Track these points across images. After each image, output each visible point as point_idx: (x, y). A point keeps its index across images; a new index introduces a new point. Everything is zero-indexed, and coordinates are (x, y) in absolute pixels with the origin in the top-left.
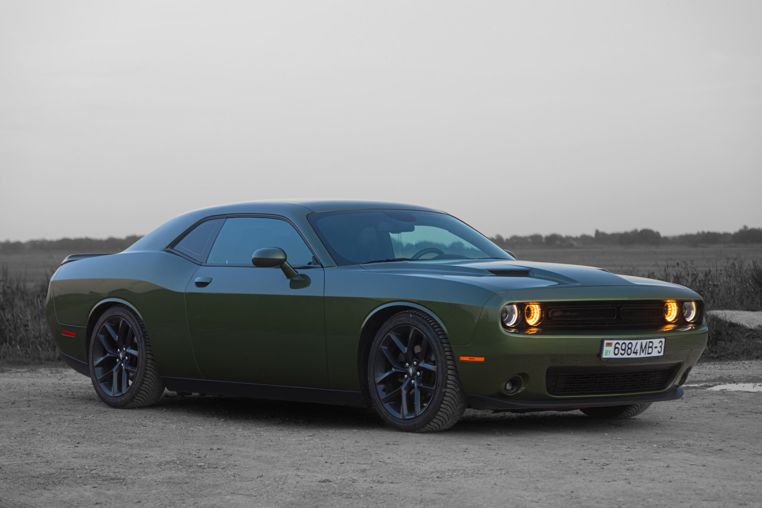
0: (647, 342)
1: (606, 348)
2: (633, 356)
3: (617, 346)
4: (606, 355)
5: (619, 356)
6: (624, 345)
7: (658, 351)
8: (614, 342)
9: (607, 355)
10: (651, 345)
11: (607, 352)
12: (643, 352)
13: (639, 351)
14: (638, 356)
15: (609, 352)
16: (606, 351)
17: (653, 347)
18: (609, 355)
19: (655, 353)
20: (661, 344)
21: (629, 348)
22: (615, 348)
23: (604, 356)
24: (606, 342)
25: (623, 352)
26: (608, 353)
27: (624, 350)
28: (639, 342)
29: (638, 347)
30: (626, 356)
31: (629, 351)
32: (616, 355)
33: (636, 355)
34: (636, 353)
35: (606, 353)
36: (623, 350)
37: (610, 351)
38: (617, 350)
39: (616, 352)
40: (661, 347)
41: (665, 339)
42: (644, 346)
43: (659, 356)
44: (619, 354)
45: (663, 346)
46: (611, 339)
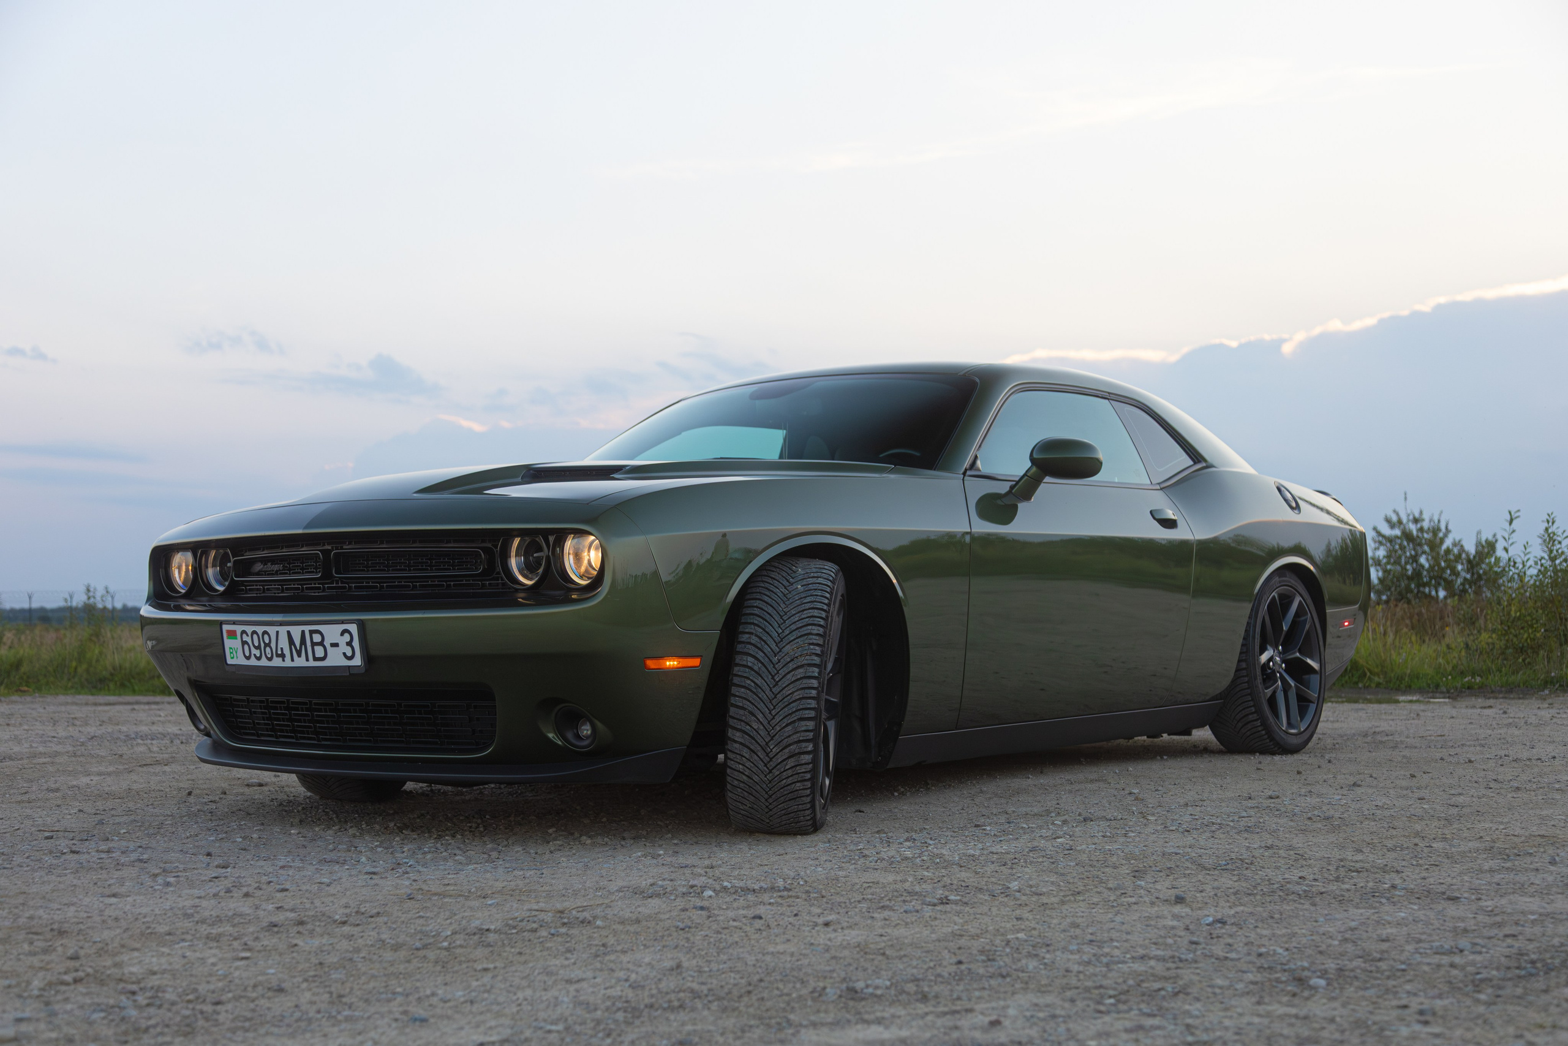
0: (303, 632)
1: (229, 643)
2: (277, 662)
3: (245, 638)
4: (231, 658)
5: (253, 662)
6: (255, 636)
7: (344, 654)
8: (239, 629)
9: (233, 658)
10: (317, 638)
11: (231, 650)
12: (299, 655)
13: (287, 652)
14: (288, 663)
15: (236, 653)
16: (230, 648)
17: (327, 643)
18: (237, 657)
19: (335, 659)
20: (347, 637)
21: (266, 645)
22: (244, 643)
23: (230, 661)
24: (225, 628)
25: (258, 653)
26: (234, 653)
27: (258, 648)
28: (283, 630)
29: (284, 643)
30: (264, 662)
31: (268, 650)
32: (248, 658)
33: (284, 660)
34: (283, 656)
35: (231, 653)
36: (256, 648)
37: (236, 650)
38: (246, 647)
39: (247, 654)
40: (349, 644)
41: (362, 626)
42: (297, 641)
43: (349, 667)
44: (253, 656)
45: (356, 644)
46: (234, 623)
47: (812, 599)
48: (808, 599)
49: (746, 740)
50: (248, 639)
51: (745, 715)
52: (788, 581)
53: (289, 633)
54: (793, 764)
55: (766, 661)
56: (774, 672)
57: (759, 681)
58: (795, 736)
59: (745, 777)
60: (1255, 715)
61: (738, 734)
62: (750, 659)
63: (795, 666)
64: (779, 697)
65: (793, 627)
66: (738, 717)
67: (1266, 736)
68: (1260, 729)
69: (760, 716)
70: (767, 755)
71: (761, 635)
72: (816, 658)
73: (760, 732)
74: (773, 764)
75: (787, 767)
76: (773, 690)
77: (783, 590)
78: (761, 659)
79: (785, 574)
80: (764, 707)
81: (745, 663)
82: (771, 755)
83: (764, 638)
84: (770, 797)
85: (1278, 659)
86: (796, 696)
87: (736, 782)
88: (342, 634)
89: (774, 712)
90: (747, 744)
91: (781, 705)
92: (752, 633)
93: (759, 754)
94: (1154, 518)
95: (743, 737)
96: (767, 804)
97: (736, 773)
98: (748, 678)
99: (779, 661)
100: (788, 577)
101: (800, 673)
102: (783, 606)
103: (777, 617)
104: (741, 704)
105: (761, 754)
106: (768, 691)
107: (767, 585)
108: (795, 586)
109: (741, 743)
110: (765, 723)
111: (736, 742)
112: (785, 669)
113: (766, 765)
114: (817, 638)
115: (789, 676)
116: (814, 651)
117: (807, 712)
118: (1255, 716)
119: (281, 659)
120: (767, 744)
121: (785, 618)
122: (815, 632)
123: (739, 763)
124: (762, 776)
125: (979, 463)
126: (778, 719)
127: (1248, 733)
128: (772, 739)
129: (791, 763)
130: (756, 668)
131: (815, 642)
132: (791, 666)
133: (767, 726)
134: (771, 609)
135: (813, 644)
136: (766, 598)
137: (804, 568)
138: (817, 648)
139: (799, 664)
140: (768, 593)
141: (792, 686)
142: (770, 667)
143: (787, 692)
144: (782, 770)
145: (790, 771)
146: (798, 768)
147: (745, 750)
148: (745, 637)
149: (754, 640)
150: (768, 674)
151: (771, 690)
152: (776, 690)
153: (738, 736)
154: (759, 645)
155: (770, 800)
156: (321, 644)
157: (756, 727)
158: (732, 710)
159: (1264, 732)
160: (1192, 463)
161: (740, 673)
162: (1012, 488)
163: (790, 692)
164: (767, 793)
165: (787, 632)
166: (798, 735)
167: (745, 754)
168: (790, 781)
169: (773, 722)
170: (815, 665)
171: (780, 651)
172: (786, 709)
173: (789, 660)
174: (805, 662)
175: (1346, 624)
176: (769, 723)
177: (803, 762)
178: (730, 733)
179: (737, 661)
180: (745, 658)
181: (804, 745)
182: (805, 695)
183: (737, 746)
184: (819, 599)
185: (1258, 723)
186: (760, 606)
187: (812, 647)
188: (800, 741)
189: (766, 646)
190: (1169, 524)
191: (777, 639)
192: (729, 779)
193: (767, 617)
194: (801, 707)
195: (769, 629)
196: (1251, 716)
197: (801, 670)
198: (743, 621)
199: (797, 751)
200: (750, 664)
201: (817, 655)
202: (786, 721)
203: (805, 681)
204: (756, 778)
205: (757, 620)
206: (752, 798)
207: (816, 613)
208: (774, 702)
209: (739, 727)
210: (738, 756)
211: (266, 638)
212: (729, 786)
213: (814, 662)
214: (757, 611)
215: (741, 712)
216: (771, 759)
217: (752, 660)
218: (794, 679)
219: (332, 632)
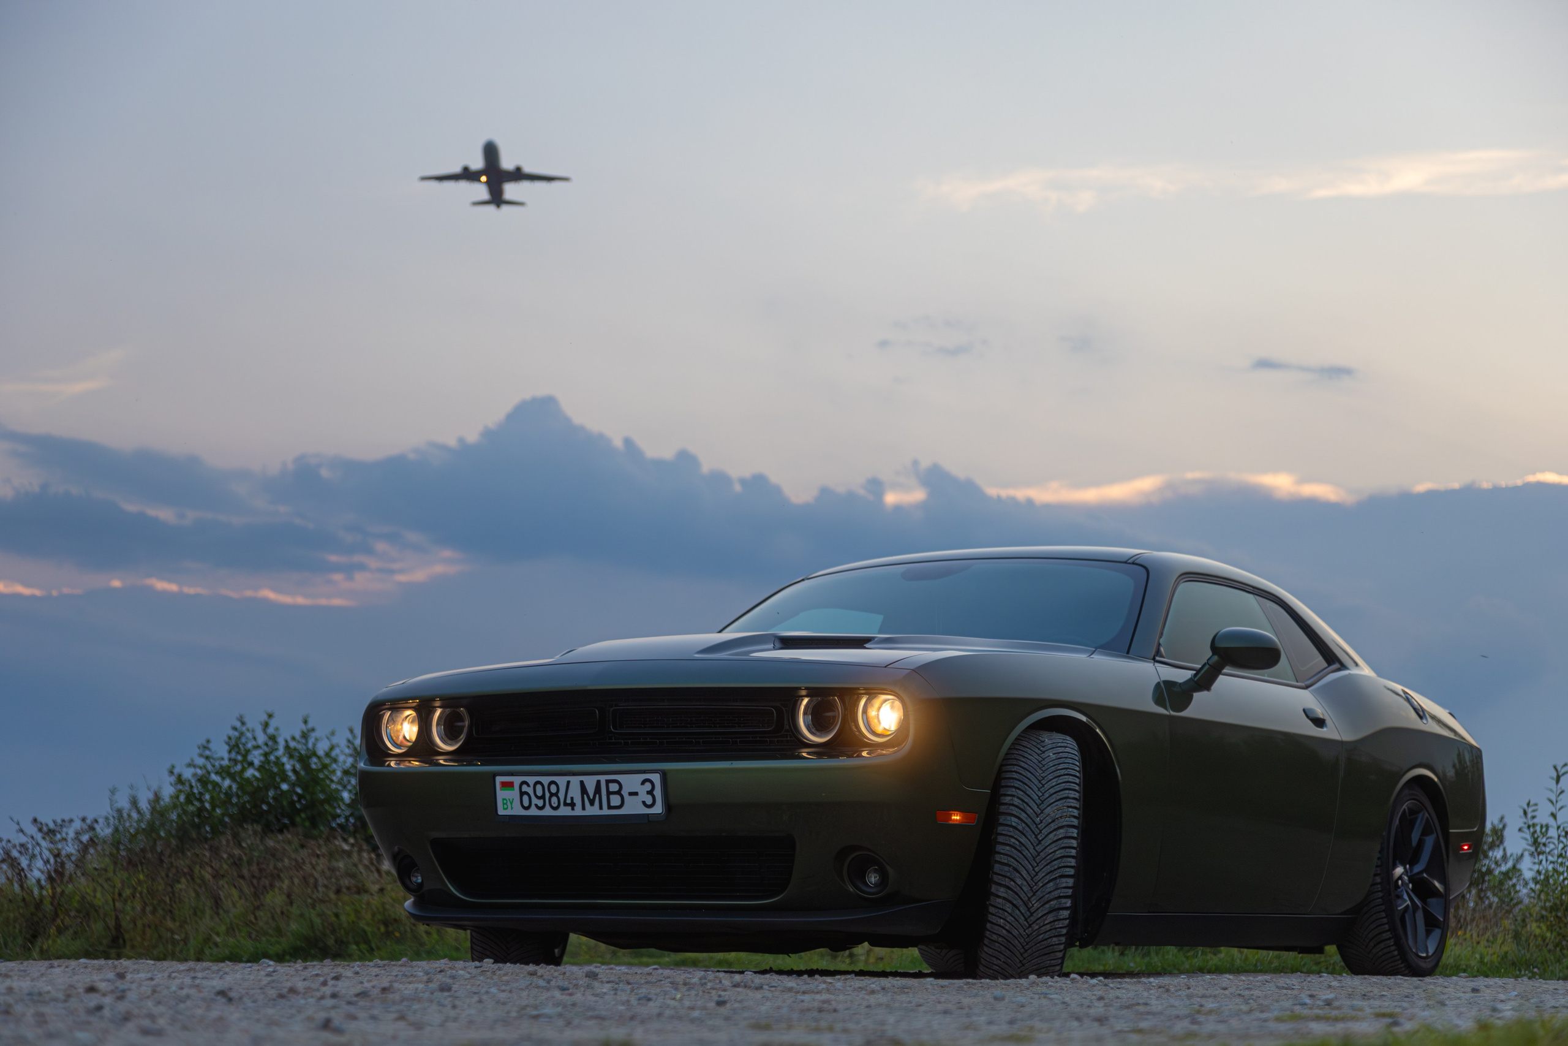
0: (599, 782)
1: (501, 794)
2: (564, 811)
3: (525, 788)
4: (504, 809)
5: (533, 812)
6: (539, 787)
7: (644, 803)
8: (517, 780)
9: (507, 809)
10: (614, 787)
11: (505, 801)
12: (592, 803)
13: (578, 801)
14: (578, 811)
15: (511, 803)
16: (504, 799)
17: (625, 793)
18: (512, 808)
19: (633, 807)
20: (648, 786)
21: (552, 795)
22: (522, 794)
23: (501, 812)
24: (499, 779)
25: (540, 803)
26: (509, 804)
27: (543, 797)
28: (575, 781)
29: (575, 792)
30: (548, 812)
31: (554, 800)
32: (527, 808)
33: (573, 809)
34: (572, 805)
35: (504, 804)
36: (539, 798)
37: (511, 801)
38: (525, 798)
39: (526, 803)
40: (650, 793)
41: (664, 775)
42: (591, 791)
43: (648, 814)
44: (533, 806)
45: (658, 793)
46: (512, 774)
47: (1066, 766)
48: (1062, 766)
49: (1010, 895)
50: (530, 790)
51: (1009, 872)
52: (1039, 749)
53: (582, 782)
54: (1052, 919)
55: (1029, 821)
56: (1037, 831)
57: (1023, 840)
58: (1056, 892)
59: (1004, 931)
60: (1389, 933)
61: (1002, 889)
62: (1013, 819)
63: (1056, 827)
64: (1042, 855)
65: (1052, 791)
66: (1003, 873)
67: (1398, 957)
68: (1393, 948)
69: (1024, 873)
70: (1029, 909)
71: (1022, 798)
72: (1075, 820)
73: (1024, 888)
74: (1033, 919)
75: (1046, 922)
76: (1037, 848)
77: (1037, 757)
78: (1024, 819)
79: (1035, 744)
80: (1028, 864)
81: (1009, 823)
82: (1032, 910)
83: (1026, 800)
84: (1026, 951)
85: (1406, 878)
86: (1059, 854)
87: (995, 937)
88: (643, 783)
89: (1037, 869)
90: (1010, 898)
91: (1044, 863)
92: (1013, 796)
93: (1021, 909)
94: (1307, 716)
95: (1007, 893)
96: (1021, 959)
97: (997, 927)
98: (1013, 837)
99: (1041, 822)
100: (1039, 746)
101: (1061, 833)
102: (1040, 772)
103: (1036, 782)
104: (1006, 861)
105: (1023, 909)
106: (1032, 850)
107: (1021, 752)
108: (1044, 756)
109: (1004, 898)
110: (1029, 879)
111: (999, 897)
112: (1047, 829)
113: (1026, 920)
114: (1075, 801)
115: (1051, 836)
116: (1072, 814)
117: (1068, 869)
118: (1388, 935)
119: (570, 808)
120: (1029, 899)
121: (1043, 782)
122: (1072, 796)
123: (1001, 918)
124: (1021, 931)
125: (1162, 649)
126: (1041, 875)
127: (1380, 953)
128: (1034, 894)
129: (1050, 918)
130: (1020, 828)
131: (1072, 805)
132: (1053, 826)
133: (1031, 883)
134: (1029, 774)
135: (1071, 807)
136: (1023, 764)
137: (1050, 739)
138: (1075, 811)
139: (1060, 825)
140: (1023, 760)
141: (1054, 845)
142: (1033, 827)
143: (1049, 850)
144: (1042, 924)
145: (1048, 926)
146: (1056, 923)
147: (1008, 905)
148: (1007, 799)
149: (1016, 801)
150: (1031, 833)
151: (1034, 849)
152: (1039, 848)
153: (1002, 892)
154: (1022, 807)
155: (1025, 955)
156: (619, 793)
157: (1019, 883)
158: (997, 867)
159: (1396, 953)
160: (1326, 665)
161: (1004, 832)
162: (1195, 675)
163: (1052, 850)
164: (1023, 947)
165: (1047, 795)
166: (1059, 891)
167: (1008, 909)
168: (1047, 936)
169: (1037, 878)
170: (1073, 827)
171: (1042, 812)
172: (1048, 867)
173: (1050, 821)
174: (1065, 823)
175: (1466, 847)
176: (1032, 879)
177: (1062, 917)
178: (994, 889)
179: (1001, 821)
180: (1008, 818)
181: (1063, 900)
182: (1066, 854)
183: (999, 900)
184: (1071, 766)
185: (1392, 942)
186: (1018, 771)
187: (1070, 809)
188: (1060, 897)
189: (1028, 808)
190: (1319, 722)
191: (1038, 802)
192: (988, 934)
193: (1027, 781)
194: (1063, 865)
195: (1030, 792)
196: (1384, 935)
197: (1061, 831)
198: (1003, 784)
199: (1056, 907)
200: (1014, 824)
201: (1075, 817)
202: (1048, 878)
203: (1066, 841)
204: (1015, 932)
205: (1017, 784)
206: (1008, 953)
207: (1071, 779)
208: (1038, 860)
209: (1003, 883)
210: (1000, 911)
211: (553, 789)
212: (986, 941)
213: (1074, 824)
214: (1015, 775)
215: (1006, 868)
216: (1032, 914)
217: (1016, 820)
218: (1055, 839)
219: (631, 782)
